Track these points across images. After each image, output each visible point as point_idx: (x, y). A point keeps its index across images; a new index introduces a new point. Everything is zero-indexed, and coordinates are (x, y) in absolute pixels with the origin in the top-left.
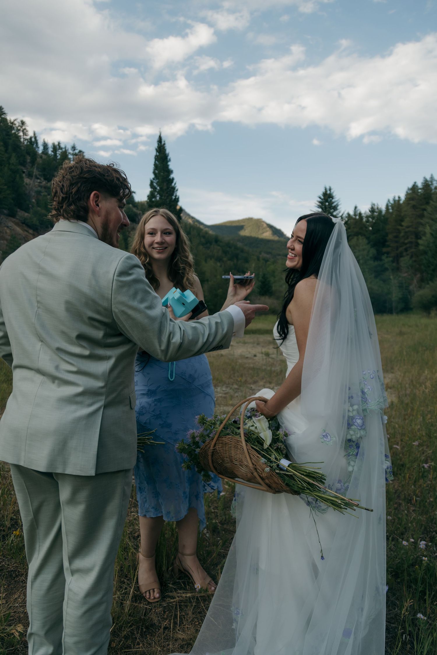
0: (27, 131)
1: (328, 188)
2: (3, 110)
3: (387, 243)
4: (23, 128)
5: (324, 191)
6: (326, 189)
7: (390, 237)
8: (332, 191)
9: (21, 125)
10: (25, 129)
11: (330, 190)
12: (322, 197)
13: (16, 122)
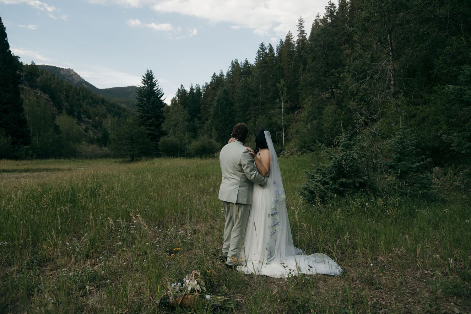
1: (150, 71)
3: (201, 111)
5: (146, 73)
6: (148, 71)
7: (202, 107)
8: (152, 73)
11: (151, 72)
12: (145, 77)
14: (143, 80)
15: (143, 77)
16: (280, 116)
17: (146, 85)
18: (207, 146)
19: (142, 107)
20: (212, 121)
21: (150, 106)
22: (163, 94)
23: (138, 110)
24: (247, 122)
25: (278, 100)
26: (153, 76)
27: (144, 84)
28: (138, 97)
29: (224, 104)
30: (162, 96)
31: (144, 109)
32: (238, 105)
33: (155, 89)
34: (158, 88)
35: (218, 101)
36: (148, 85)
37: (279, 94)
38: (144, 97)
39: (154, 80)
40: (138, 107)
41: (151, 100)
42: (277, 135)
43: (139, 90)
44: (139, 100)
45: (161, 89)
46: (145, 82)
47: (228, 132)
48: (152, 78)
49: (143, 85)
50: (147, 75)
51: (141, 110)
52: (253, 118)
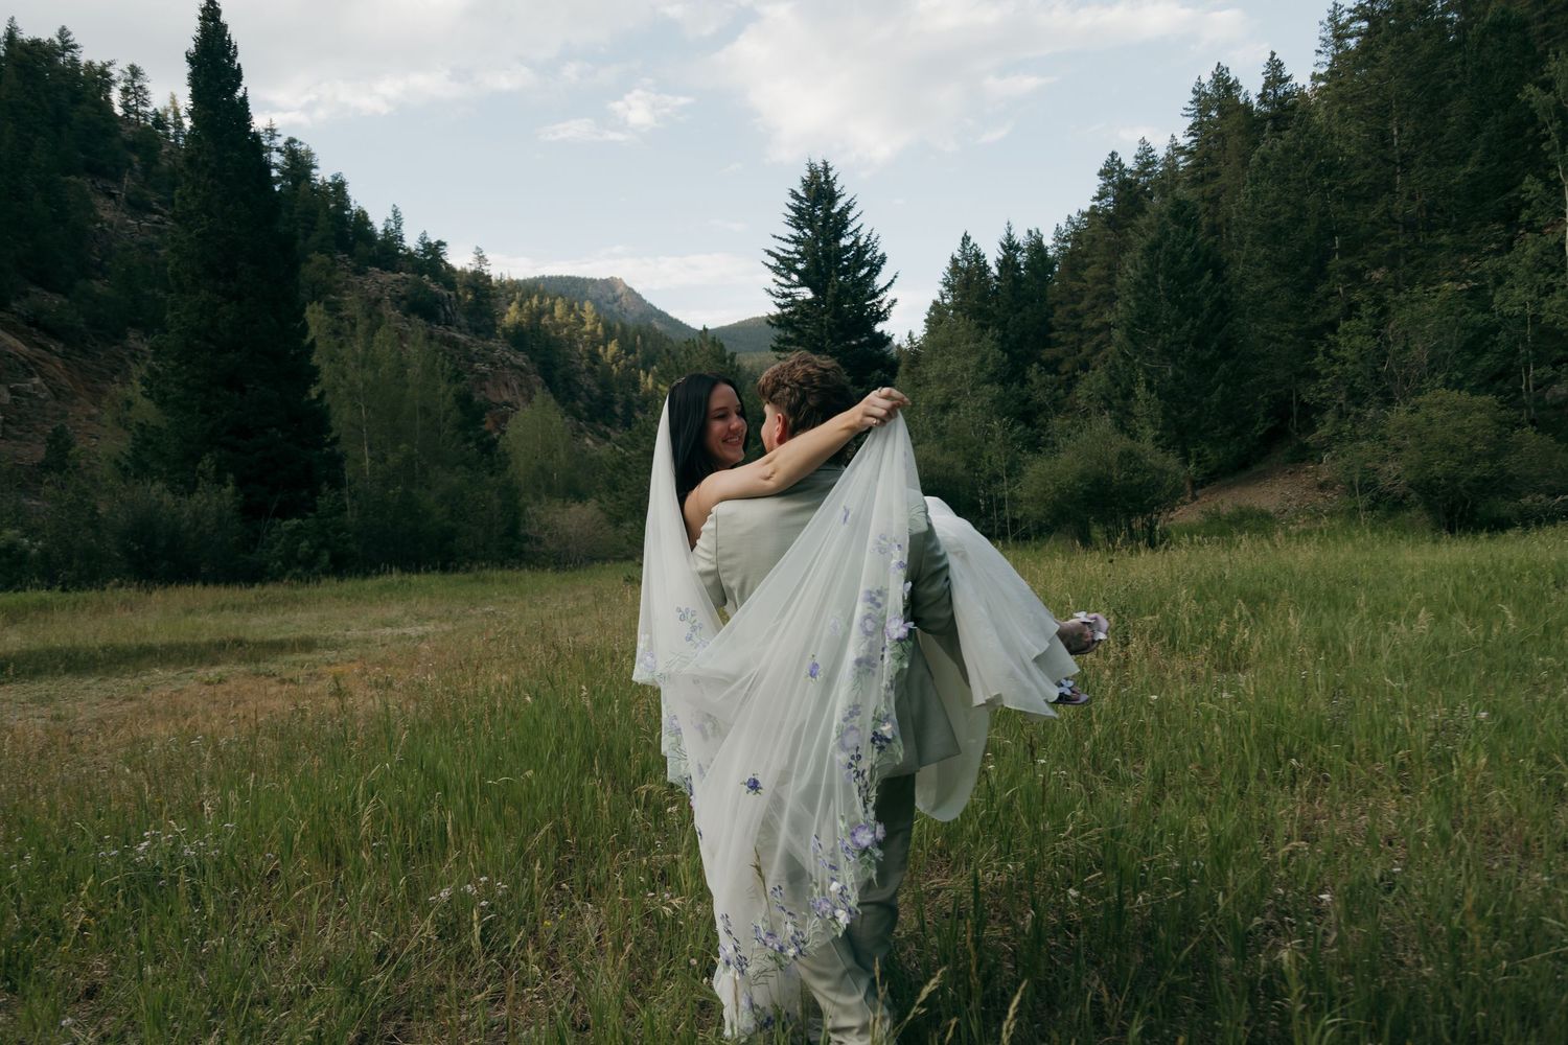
0: (146, 93)
1: (820, 166)
2: (71, 38)
4: (136, 84)
5: (806, 174)
6: (813, 169)
8: (832, 174)
9: (129, 76)
10: (140, 87)
11: (826, 170)
12: (802, 194)
13: (110, 70)
14: (796, 210)
15: (795, 195)
16: (1550, 279)
17: (806, 231)
18: (1118, 476)
19: (794, 329)
20: (1123, 354)
21: (826, 317)
22: (883, 259)
23: (780, 341)
24: (1330, 337)
25: (1531, 186)
26: (836, 188)
27: (799, 228)
28: (774, 288)
29: (1185, 258)
30: (875, 269)
31: (801, 334)
32: (1266, 257)
33: (845, 242)
34: (858, 238)
35: (1153, 247)
36: (812, 229)
37: (1545, 147)
38: (801, 285)
39: (840, 204)
40: (777, 332)
41: (830, 291)
42: (1527, 386)
43: (777, 256)
44: (779, 301)
45: (873, 239)
46: (801, 218)
47: (1216, 398)
48: (832, 197)
49: (795, 232)
50: (807, 186)
51: (788, 341)
52: (1366, 310)
